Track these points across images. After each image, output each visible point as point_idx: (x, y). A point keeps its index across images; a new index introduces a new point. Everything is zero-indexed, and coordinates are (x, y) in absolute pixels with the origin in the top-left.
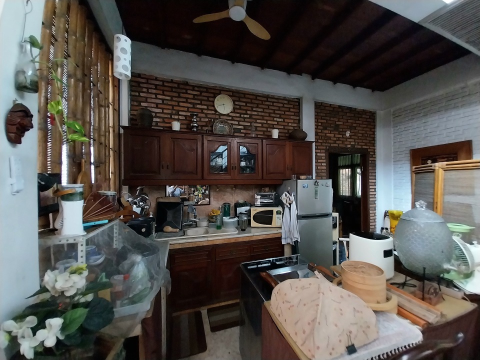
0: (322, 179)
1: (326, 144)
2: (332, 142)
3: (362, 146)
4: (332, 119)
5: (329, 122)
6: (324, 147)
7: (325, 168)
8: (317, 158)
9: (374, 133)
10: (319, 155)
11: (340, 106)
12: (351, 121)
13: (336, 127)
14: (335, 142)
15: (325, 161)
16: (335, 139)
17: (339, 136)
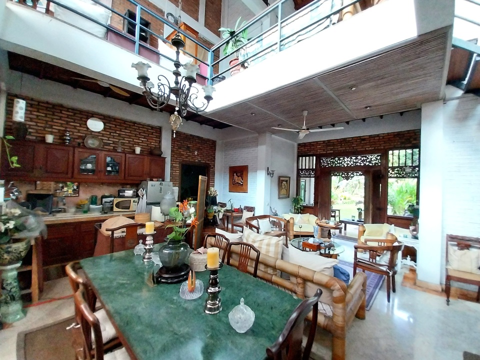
1: (180, 159)
2: (184, 157)
3: (206, 161)
4: (185, 142)
5: (183, 144)
6: (179, 161)
7: (178, 174)
8: (172, 167)
9: (214, 154)
10: (174, 165)
11: (191, 135)
12: (199, 145)
13: (188, 148)
14: (187, 157)
15: (178, 169)
16: (187, 156)
17: (189, 154)
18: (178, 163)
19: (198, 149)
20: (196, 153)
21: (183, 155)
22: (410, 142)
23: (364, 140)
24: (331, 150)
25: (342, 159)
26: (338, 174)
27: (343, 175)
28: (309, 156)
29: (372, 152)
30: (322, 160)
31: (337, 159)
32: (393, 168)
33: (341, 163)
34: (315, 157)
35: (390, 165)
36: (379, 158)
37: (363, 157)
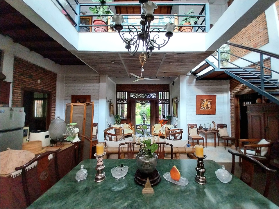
0: (17, 107)
1: (22, 85)
2: (27, 84)
3: (48, 89)
4: (27, 70)
5: (26, 72)
6: (21, 87)
7: (20, 100)
8: (14, 93)
9: (55, 84)
10: (15, 91)
11: (34, 65)
12: (41, 75)
13: (31, 76)
14: (29, 85)
15: (20, 95)
16: (30, 83)
17: (33, 82)
18: (20, 89)
19: (41, 78)
20: (39, 82)
21: (25, 82)
22: (166, 89)
23: (150, 86)
24: (135, 89)
25: (140, 94)
26: (139, 102)
27: (141, 103)
28: (123, 92)
29: (153, 92)
30: (131, 94)
31: (138, 94)
32: (160, 99)
33: (140, 96)
34: (126, 93)
35: (160, 98)
36: (155, 95)
37: (149, 94)
